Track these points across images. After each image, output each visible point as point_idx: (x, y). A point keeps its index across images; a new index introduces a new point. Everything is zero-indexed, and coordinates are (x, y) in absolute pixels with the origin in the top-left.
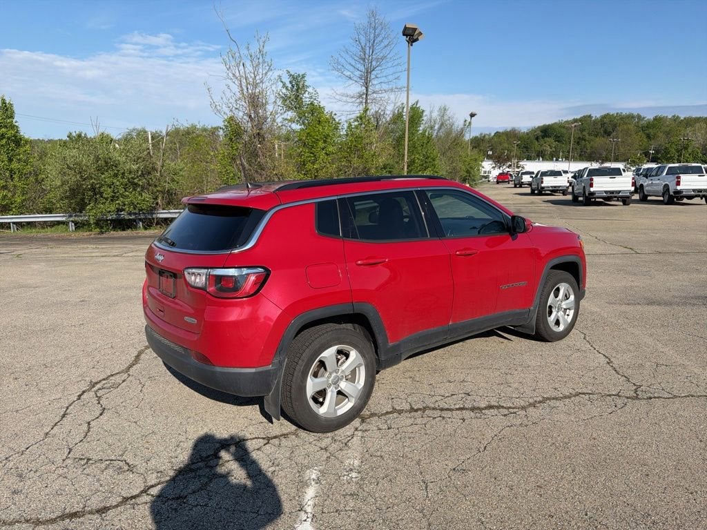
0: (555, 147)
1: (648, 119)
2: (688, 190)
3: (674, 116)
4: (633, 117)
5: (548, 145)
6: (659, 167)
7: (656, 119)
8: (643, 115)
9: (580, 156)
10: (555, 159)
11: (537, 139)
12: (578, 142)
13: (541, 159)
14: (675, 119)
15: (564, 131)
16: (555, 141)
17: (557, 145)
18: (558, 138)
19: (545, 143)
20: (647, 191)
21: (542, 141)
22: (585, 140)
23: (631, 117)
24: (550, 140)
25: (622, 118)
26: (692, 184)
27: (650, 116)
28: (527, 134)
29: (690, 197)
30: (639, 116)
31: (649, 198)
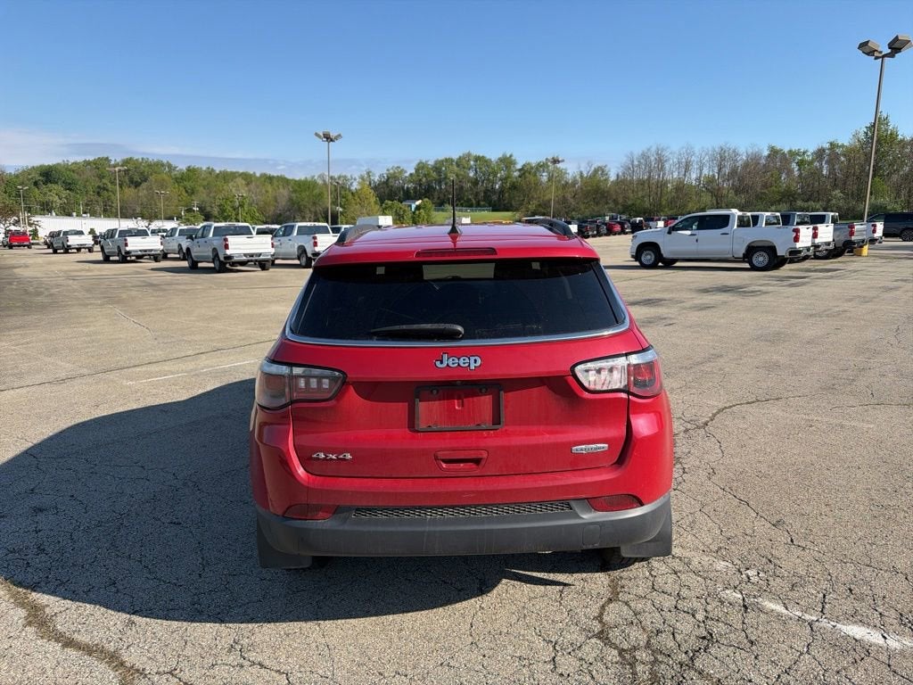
0: (66, 198)
1: (181, 170)
2: (240, 255)
3: (209, 168)
4: (163, 165)
5: (55, 194)
6: (204, 227)
7: (189, 169)
8: (174, 164)
9: (105, 211)
10: (74, 214)
11: (36, 184)
12: (98, 193)
13: (54, 214)
14: (211, 171)
15: (76, 176)
16: (66, 190)
17: (69, 194)
18: (69, 186)
19: (50, 191)
20: (196, 257)
21: (44, 188)
22: (107, 190)
23: (160, 165)
24: (57, 188)
25: (150, 165)
26: (242, 247)
27: (182, 166)
28: (17, 176)
29: (243, 263)
30: (169, 166)
31: (200, 265)
